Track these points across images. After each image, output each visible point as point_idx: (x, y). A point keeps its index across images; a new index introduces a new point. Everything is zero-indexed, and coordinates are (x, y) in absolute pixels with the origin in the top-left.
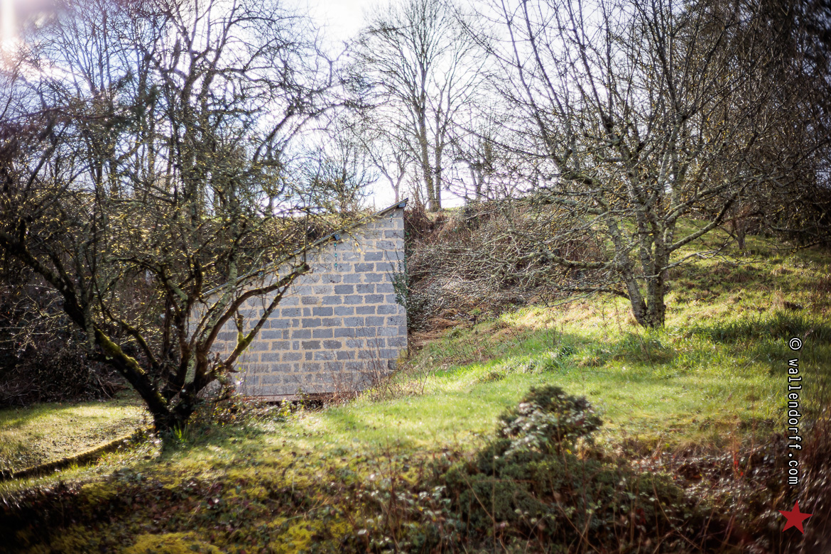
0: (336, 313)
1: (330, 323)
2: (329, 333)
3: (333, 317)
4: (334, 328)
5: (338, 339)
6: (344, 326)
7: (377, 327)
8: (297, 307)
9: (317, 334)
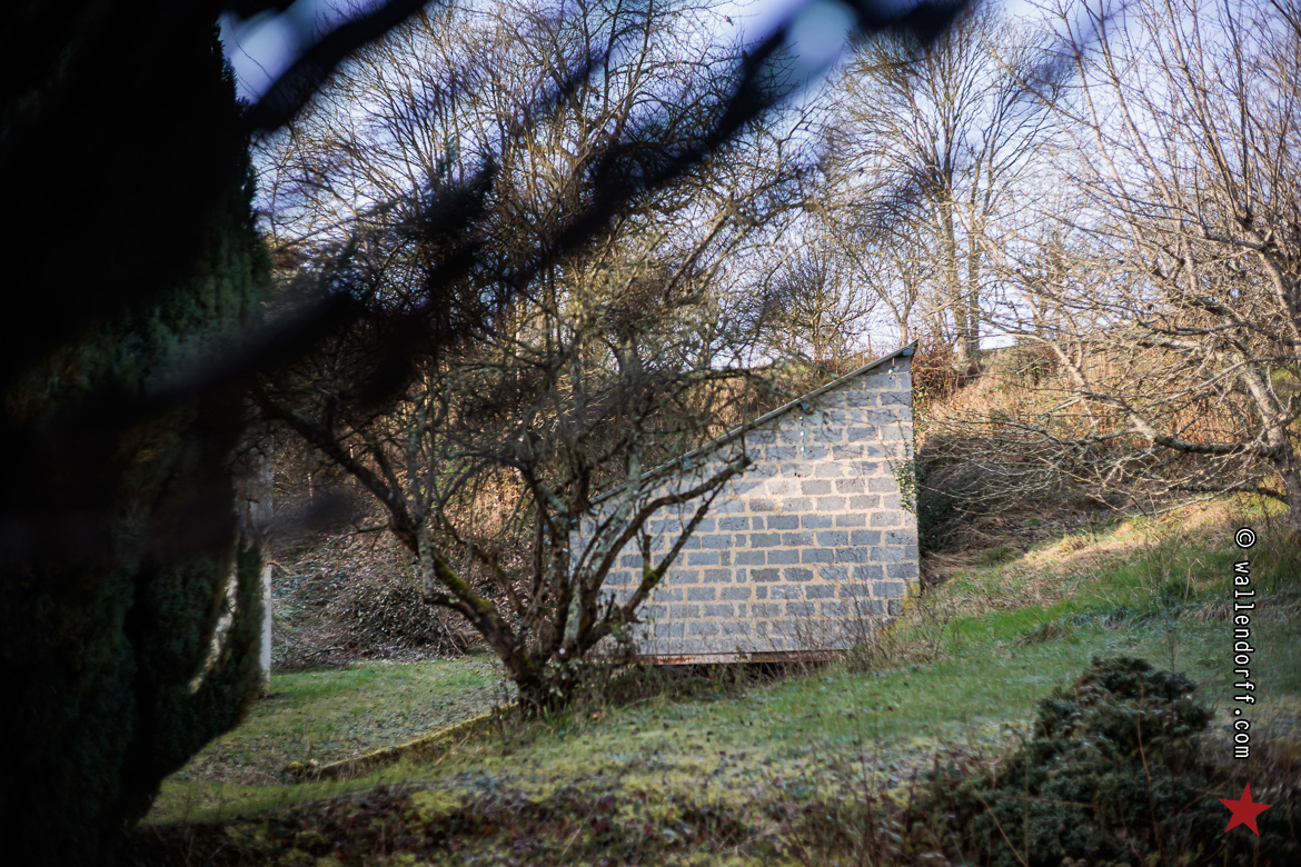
0: (804, 525)
1: (795, 540)
2: (794, 557)
3: (800, 530)
4: (801, 548)
5: (809, 567)
6: (817, 545)
7: (869, 547)
8: (742, 515)
9: (774, 557)
